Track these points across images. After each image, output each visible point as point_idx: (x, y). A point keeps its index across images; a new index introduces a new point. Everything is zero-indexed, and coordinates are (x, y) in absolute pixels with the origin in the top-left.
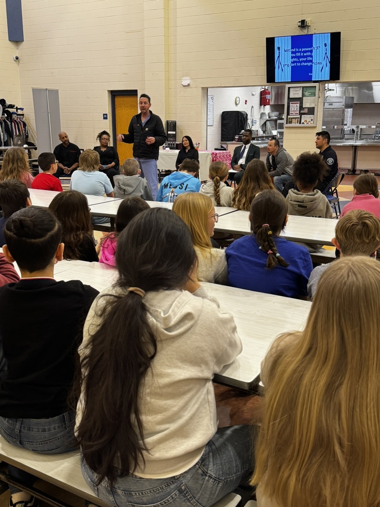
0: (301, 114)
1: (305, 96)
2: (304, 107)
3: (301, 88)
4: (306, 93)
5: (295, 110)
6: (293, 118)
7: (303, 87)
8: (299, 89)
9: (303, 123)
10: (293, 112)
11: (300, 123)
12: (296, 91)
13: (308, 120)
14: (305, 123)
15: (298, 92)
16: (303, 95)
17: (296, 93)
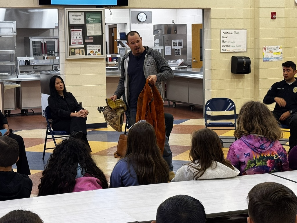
0: (85, 44)
1: (88, 23)
2: (88, 35)
3: (83, 13)
4: (90, 19)
5: (78, 38)
6: (76, 48)
7: (85, 12)
8: (80, 14)
9: (89, 54)
10: (75, 41)
11: (86, 54)
12: (77, 16)
13: (95, 51)
14: (92, 54)
15: (80, 17)
16: (86, 21)
17: (77, 18)
